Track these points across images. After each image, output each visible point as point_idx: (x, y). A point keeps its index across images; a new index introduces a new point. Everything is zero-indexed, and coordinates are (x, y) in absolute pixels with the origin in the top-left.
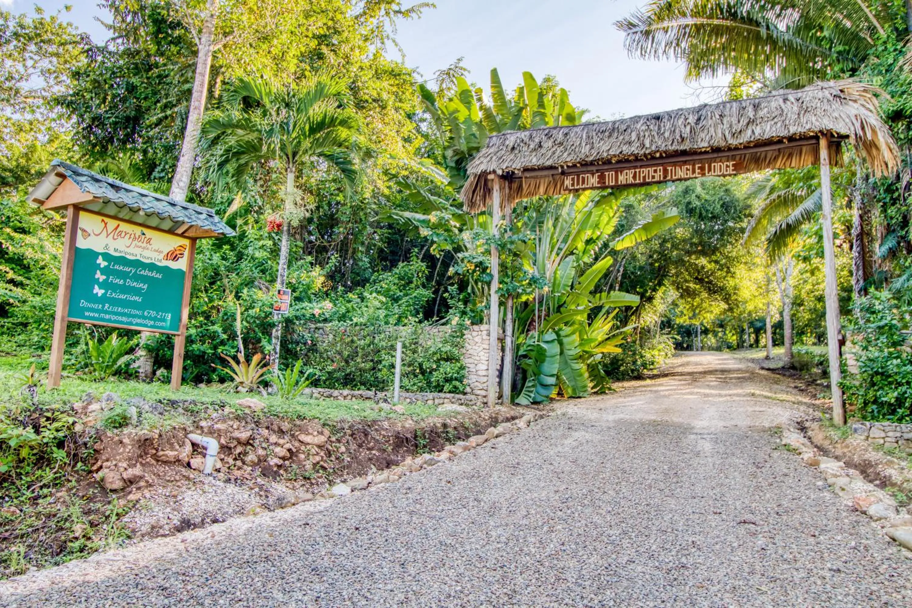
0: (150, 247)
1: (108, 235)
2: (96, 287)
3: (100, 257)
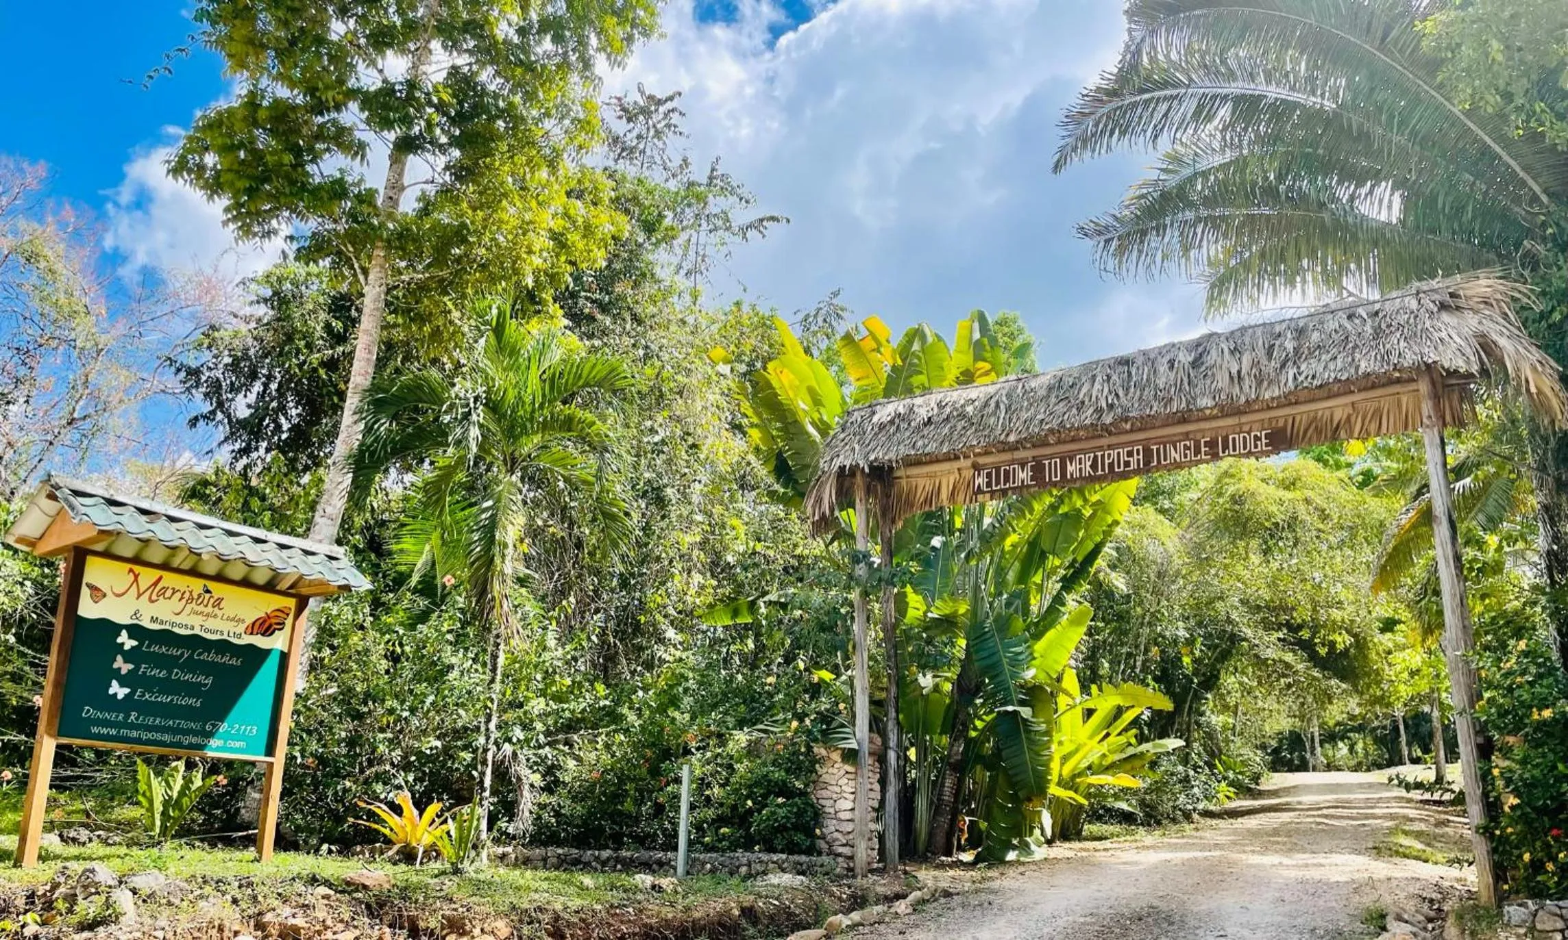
0: (219, 613)
1: (139, 595)
2: (114, 683)
3: (124, 633)
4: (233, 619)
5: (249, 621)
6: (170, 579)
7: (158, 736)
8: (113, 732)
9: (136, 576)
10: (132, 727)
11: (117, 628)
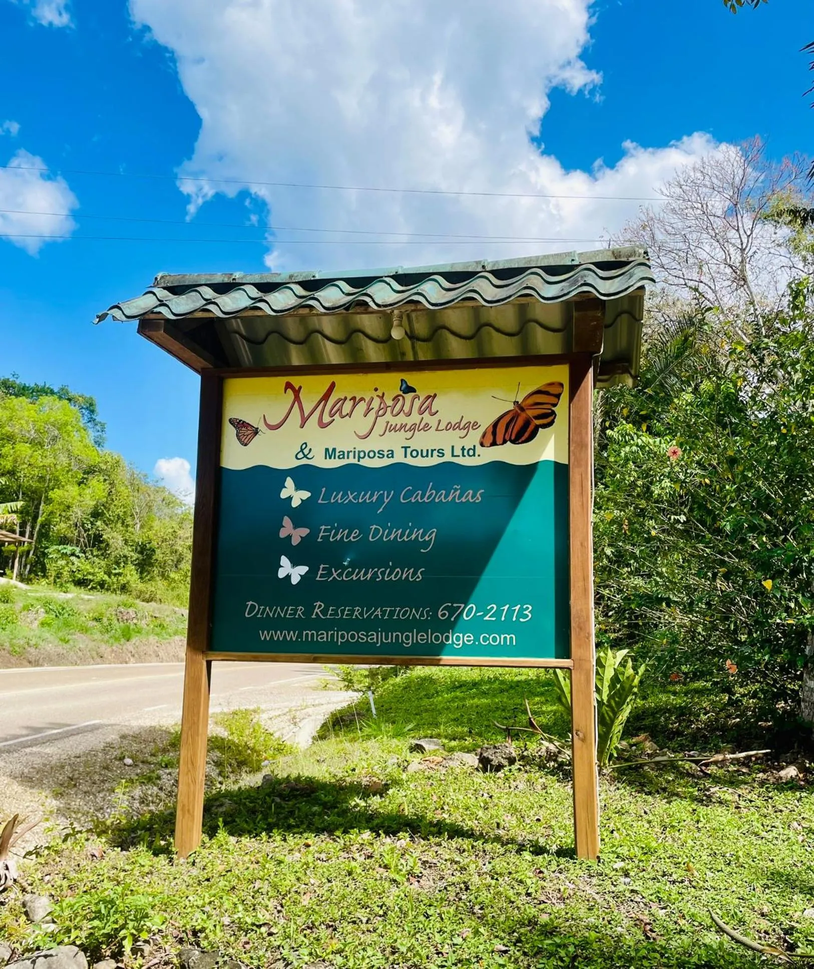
0: (432, 421)
1: (304, 421)
2: (284, 561)
3: (289, 482)
4: (457, 427)
5: (486, 423)
6: (347, 384)
7: (362, 637)
8: (292, 636)
9: (297, 392)
10: (319, 624)
11: (278, 477)
